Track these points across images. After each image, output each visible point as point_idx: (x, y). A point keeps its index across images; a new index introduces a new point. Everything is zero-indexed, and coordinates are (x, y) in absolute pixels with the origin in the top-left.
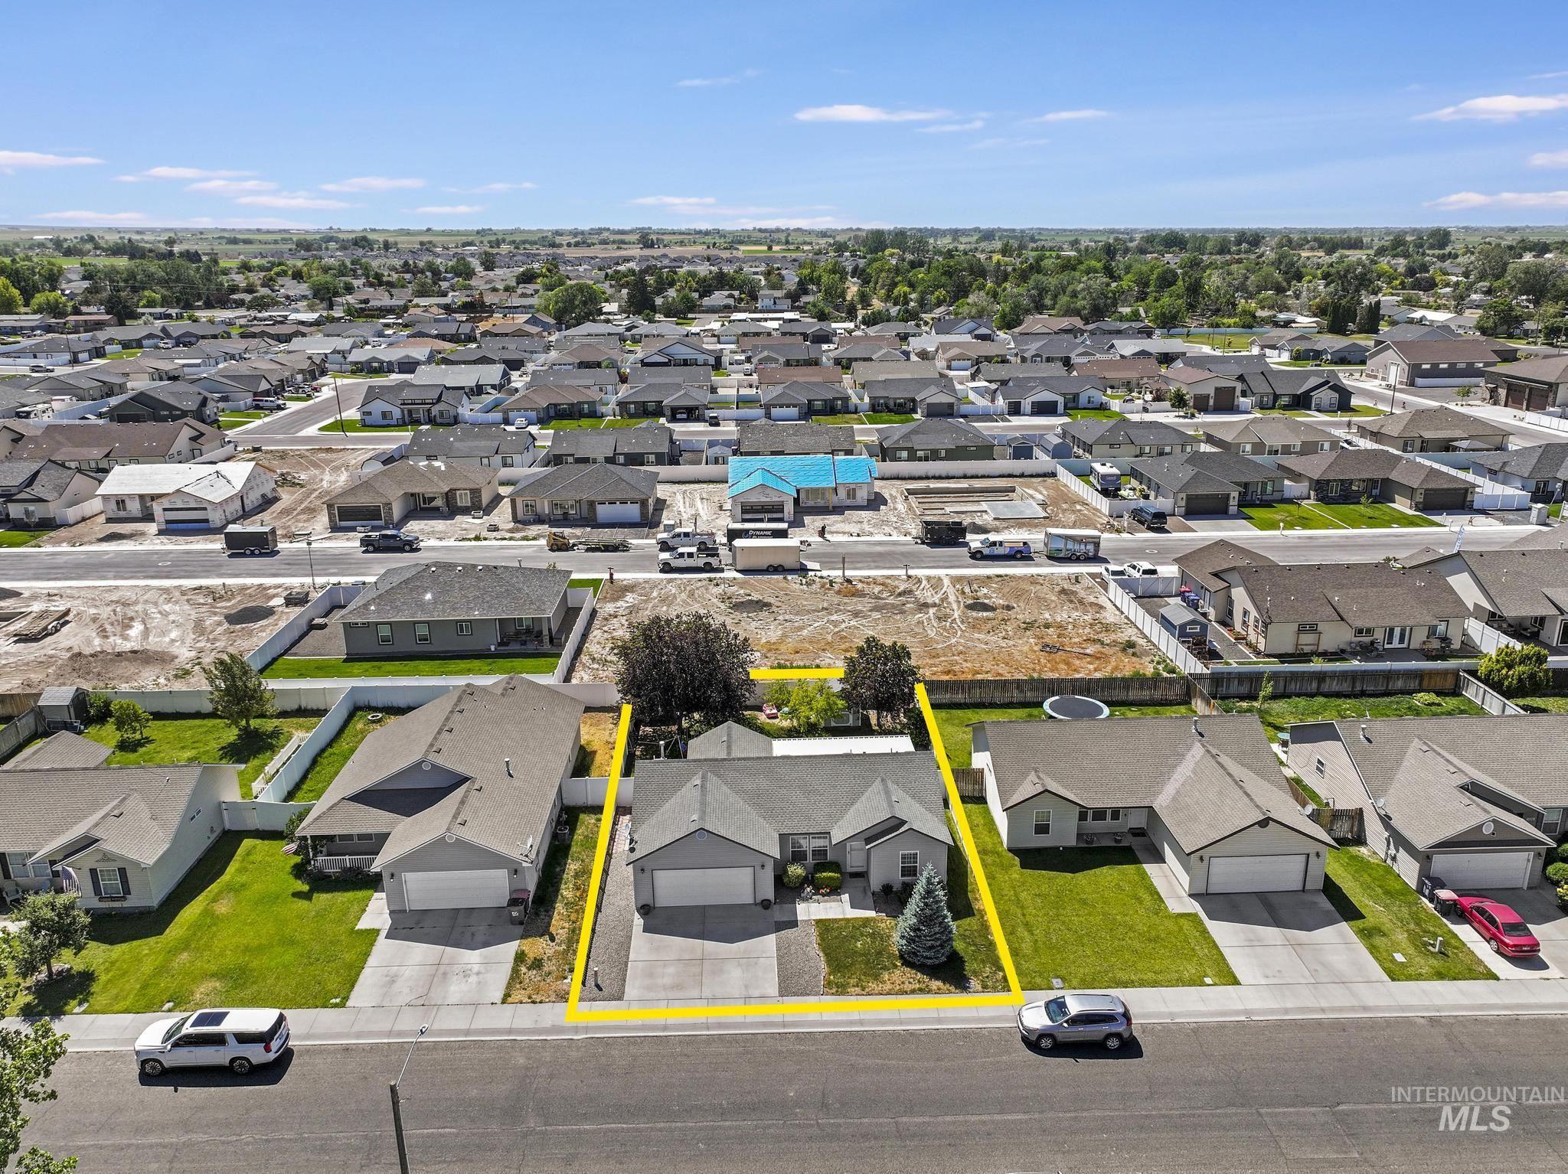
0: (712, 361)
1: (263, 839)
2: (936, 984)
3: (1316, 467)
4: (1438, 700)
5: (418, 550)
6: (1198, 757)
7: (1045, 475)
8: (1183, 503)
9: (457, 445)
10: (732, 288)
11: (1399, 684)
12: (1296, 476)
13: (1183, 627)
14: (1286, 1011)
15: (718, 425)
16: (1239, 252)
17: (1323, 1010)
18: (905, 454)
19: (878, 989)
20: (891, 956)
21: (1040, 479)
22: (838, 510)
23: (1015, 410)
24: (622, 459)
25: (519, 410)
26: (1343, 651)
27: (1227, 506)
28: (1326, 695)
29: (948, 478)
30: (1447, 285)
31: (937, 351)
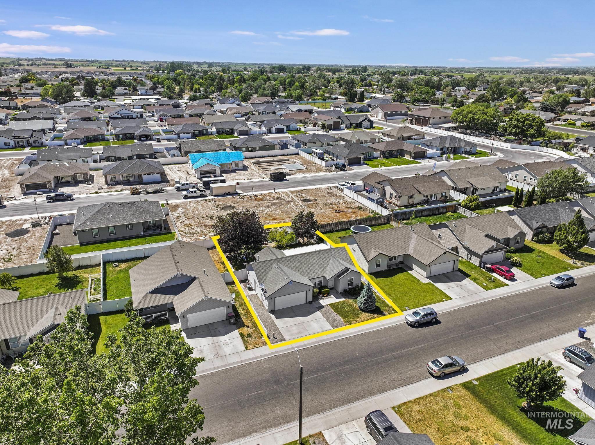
0: (139, 116)
1: (107, 315)
2: (375, 315)
3: (381, 147)
4: (453, 214)
5: (73, 199)
6: (416, 237)
7: (295, 154)
8: (348, 161)
9: (60, 155)
10: (124, 86)
11: (441, 211)
12: (376, 150)
13: (377, 200)
14: (468, 304)
15: (160, 142)
16: (304, 73)
17: (476, 301)
18: (244, 149)
19: (360, 320)
20: (358, 310)
21: (294, 156)
22: (234, 171)
23: (270, 132)
24: (135, 157)
25: (72, 139)
26: (420, 203)
27: (360, 161)
28: (424, 216)
29: (263, 157)
30: (375, 85)
31: (227, 110)
